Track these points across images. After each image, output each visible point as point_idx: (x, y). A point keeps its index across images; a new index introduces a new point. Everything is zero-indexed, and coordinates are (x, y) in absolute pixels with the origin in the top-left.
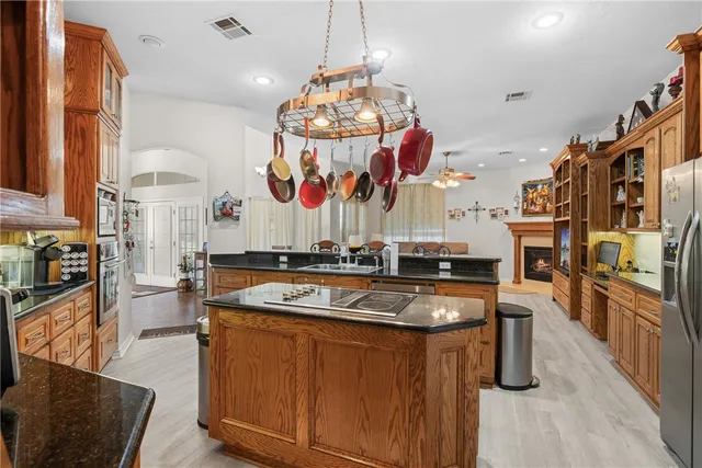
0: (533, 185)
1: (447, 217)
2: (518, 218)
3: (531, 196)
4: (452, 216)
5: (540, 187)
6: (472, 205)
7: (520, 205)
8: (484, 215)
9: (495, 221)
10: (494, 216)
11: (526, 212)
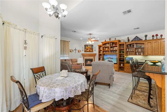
0: (87, 46)
1: (69, 51)
2: (83, 52)
3: (87, 48)
4: (71, 51)
5: (89, 46)
6: (75, 49)
7: (84, 49)
8: (77, 51)
9: (79, 53)
10: (79, 52)
11: (85, 51)
